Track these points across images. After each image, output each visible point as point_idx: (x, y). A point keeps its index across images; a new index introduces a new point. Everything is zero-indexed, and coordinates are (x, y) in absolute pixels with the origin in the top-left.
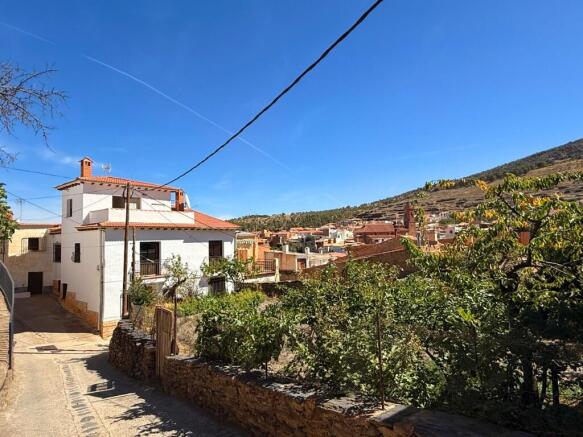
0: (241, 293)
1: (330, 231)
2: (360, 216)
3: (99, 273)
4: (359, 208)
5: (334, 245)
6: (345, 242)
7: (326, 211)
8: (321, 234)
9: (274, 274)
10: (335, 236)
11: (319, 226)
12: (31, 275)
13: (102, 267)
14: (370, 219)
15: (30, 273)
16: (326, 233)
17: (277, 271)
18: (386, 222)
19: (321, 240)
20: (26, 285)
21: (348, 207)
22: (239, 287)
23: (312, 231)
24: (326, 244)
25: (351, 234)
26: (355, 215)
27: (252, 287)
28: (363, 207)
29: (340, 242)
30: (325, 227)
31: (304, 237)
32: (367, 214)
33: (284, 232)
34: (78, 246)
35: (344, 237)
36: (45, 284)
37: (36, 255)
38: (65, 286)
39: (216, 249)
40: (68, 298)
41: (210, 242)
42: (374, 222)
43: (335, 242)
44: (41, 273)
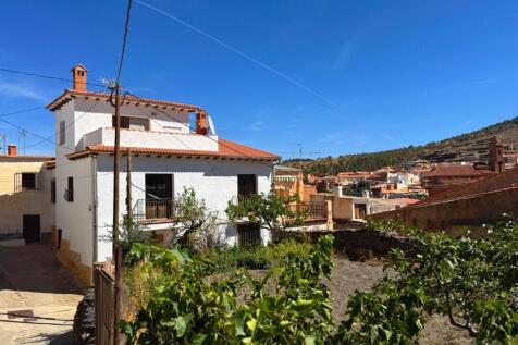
0: (281, 245)
1: (389, 175)
2: (428, 158)
3: (91, 213)
4: (425, 147)
5: (395, 191)
6: (410, 188)
7: (382, 153)
8: (378, 179)
9: (325, 222)
10: (396, 182)
11: (373, 169)
12: (26, 217)
13: (95, 206)
14: (440, 160)
15: (24, 216)
16: (383, 177)
17: (330, 217)
18: (463, 163)
19: (378, 186)
20: (21, 231)
21: (411, 147)
22: (279, 236)
23: (365, 175)
24: (384, 191)
25: (417, 178)
26: (420, 157)
27: (298, 238)
28: (431, 146)
29: (402, 188)
30: (383, 170)
31: (356, 183)
32: (435, 154)
33: (332, 177)
34: (71, 180)
35: (408, 181)
36: (42, 230)
37: (31, 193)
38: (60, 231)
39: (247, 185)
40: (63, 247)
41: (240, 177)
42: (445, 164)
43: (396, 188)
44: (38, 217)
